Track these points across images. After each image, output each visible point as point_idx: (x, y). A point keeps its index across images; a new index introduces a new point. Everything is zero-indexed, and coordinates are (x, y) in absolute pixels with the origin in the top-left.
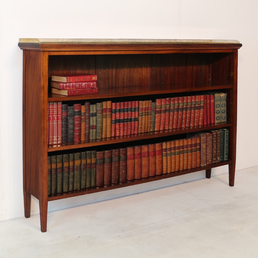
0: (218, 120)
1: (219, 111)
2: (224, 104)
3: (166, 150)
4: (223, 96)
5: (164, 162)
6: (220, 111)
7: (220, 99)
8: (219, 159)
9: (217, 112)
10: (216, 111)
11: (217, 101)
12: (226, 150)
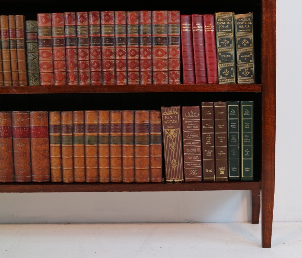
0: (225, 78)
1: (229, 56)
2: (248, 39)
3: (59, 128)
4: (241, 18)
5: (54, 155)
6: (232, 56)
7: (231, 25)
8: (222, 173)
9: (224, 58)
10: (219, 54)
11: (221, 29)
12: (244, 153)
